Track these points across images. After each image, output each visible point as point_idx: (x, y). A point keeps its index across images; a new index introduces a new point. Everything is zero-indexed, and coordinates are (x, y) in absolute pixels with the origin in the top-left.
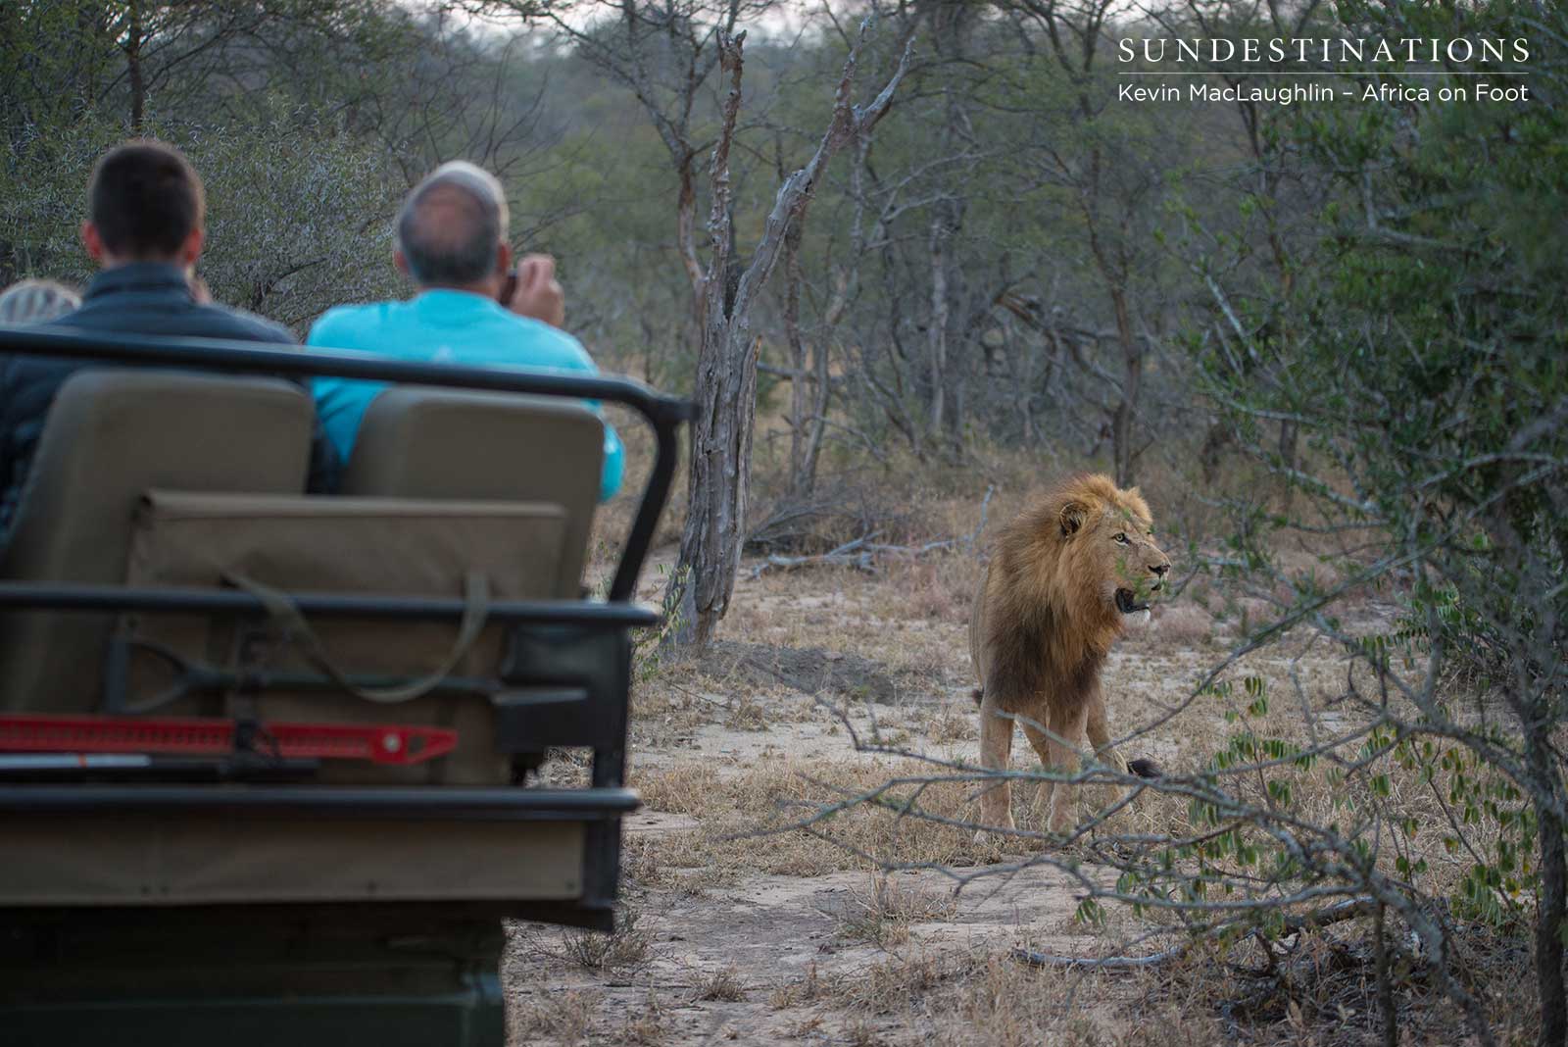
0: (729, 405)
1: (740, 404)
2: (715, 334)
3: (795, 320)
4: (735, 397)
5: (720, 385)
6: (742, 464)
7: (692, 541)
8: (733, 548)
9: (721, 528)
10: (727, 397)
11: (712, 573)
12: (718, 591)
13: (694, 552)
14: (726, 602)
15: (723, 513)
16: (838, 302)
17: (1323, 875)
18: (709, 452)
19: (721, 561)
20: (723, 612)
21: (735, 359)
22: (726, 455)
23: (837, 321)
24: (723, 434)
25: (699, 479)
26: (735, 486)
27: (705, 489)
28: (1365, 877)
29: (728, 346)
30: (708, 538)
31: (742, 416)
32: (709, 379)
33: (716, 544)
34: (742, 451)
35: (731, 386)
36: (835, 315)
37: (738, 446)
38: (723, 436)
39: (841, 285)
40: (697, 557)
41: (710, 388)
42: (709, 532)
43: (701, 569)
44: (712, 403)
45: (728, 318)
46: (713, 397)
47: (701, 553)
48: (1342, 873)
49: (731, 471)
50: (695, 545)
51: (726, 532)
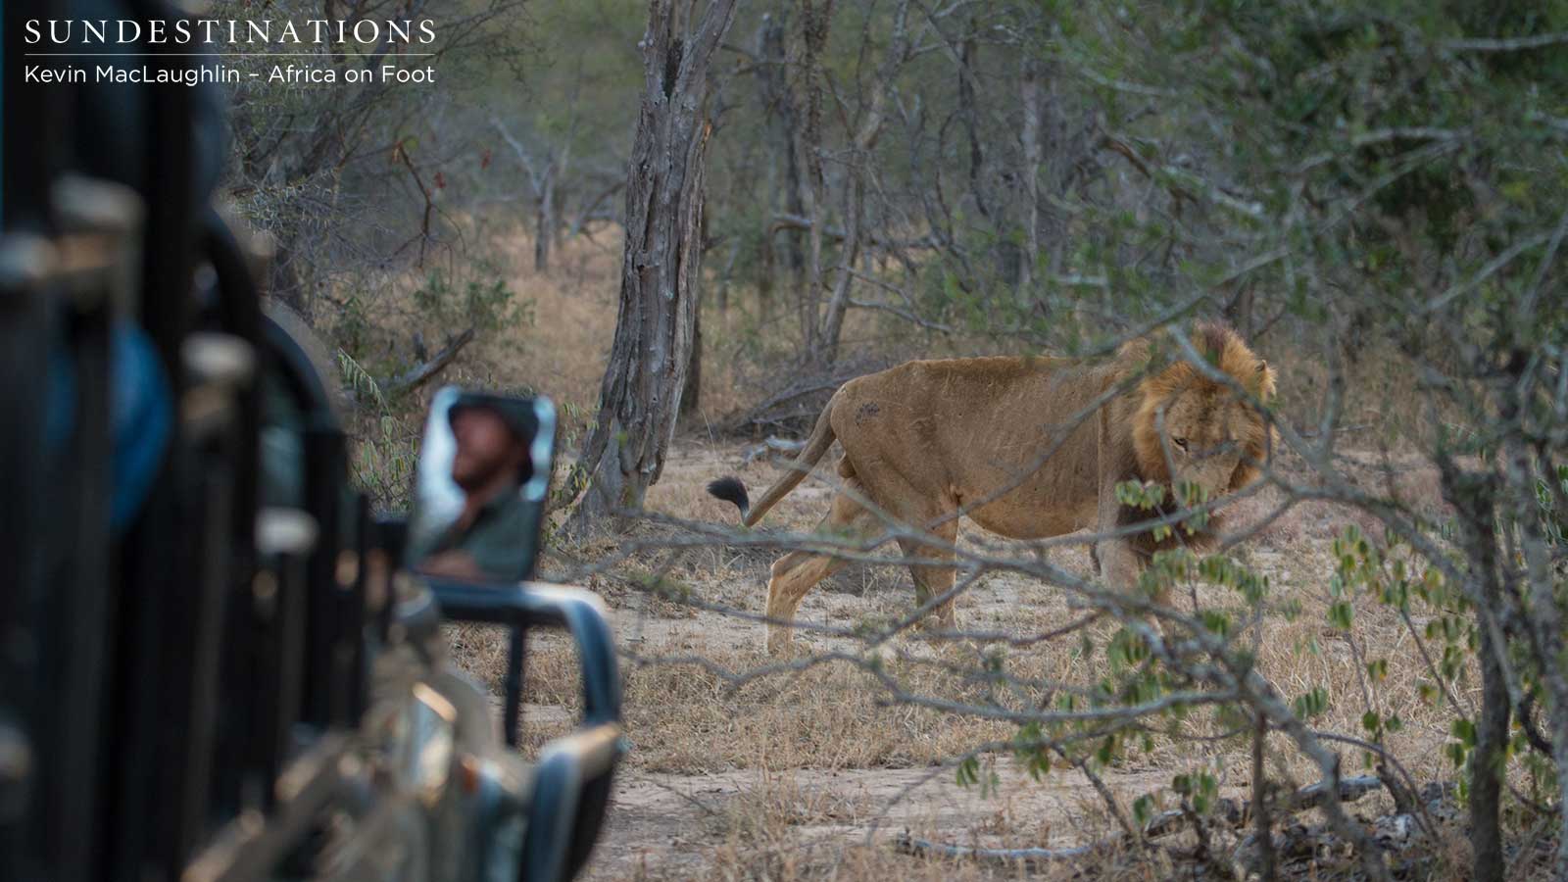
0: (668, 207)
1: (682, 206)
2: (651, 116)
3: (816, 141)
4: (676, 198)
5: (656, 181)
6: (683, 284)
7: (617, 382)
8: (670, 391)
9: (655, 367)
10: (665, 197)
11: (642, 424)
12: (650, 447)
13: (618, 397)
14: (660, 462)
15: (658, 347)
16: (873, 122)
17: (1190, 680)
18: (641, 268)
19: (654, 409)
20: (656, 475)
21: (677, 148)
22: (663, 272)
23: (871, 145)
24: (659, 244)
25: (627, 302)
26: (674, 313)
27: (636, 315)
28: (1241, 681)
29: (668, 130)
30: (637, 380)
31: (685, 222)
32: (642, 173)
33: (647, 387)
34: (683, 267)
35: (670, 184)
36: (867, 138)
37: (679, 260)
38: (660, 248)
39: (877, 98)
40: (623, 403)
41: (644, 185)
42: (639, 372)
43: (628, 419)
44: (646, 204)
45: (668, 95)
46: (647, 197)
47: (629, 397)
48: (1214, 678)
49: (669, 294)
50: (621, 388)
51: (661, 372)
